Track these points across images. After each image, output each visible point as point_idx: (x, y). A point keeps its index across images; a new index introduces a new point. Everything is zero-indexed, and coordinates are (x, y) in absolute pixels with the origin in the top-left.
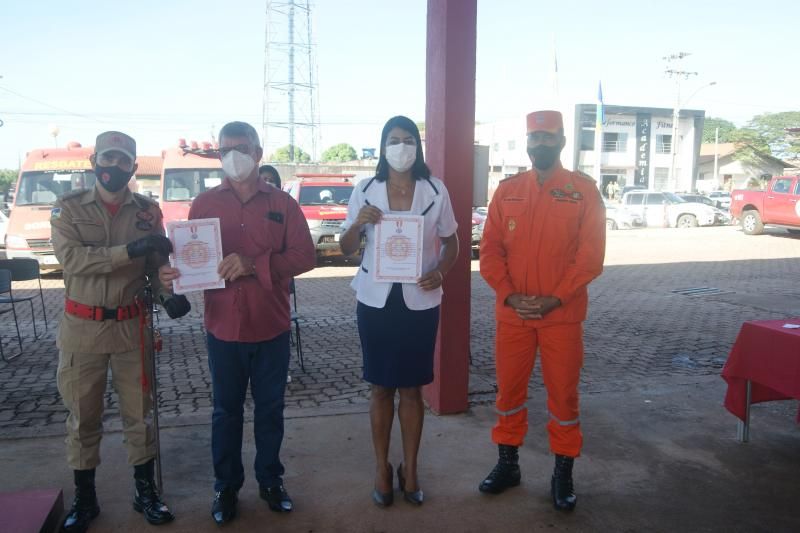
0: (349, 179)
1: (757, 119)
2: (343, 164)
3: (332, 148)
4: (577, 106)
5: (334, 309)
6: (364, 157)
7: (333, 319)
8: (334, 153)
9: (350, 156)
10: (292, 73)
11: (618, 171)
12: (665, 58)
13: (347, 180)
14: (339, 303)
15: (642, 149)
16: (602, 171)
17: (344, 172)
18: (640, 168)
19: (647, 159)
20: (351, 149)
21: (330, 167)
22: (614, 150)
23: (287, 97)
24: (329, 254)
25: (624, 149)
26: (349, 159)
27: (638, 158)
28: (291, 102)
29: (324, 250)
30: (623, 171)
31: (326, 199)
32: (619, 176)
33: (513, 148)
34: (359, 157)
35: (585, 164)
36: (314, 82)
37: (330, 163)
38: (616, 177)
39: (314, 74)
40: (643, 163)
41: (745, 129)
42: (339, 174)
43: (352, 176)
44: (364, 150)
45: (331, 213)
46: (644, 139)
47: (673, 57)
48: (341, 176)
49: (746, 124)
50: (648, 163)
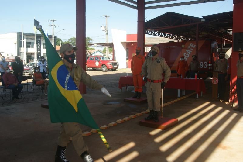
1: (71, 39)
4: (17, 33)
11: (31, 54)
12: (49, 21)
15: (39, 47)
16: (27, 54)
18: (39, 53)
19: (40, 50)
22: (30, 47)
25: (33, 47)
27: (38, 50)
30: (33, 54)
32: (32, 56)
35: (21, 52)
38: (31, 56)
40: (39, 51)
41: (68, 42)
46: (39, 44)
47: (51, 21)
49: (68, 40)
50: (41, 51)
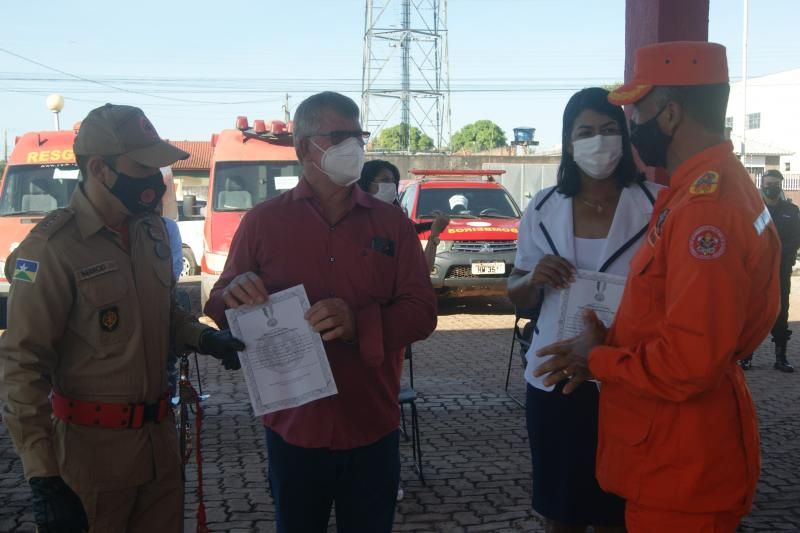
0: (495, 177)
2: (483, 154)
3: (468, 128)
5: (469, 381)
6: (516, 142)
7: (468, 398)
8: (469, 135)
9: (494, 140)
10: (407, 13)
13: (491, 179)
14: (478, 374)
17: (486, 167)
20: (497, 129)
21: (464, 158)
23: (399, 51)
24: (462, 293)
26: (492, 144)
28: (405, 58)
29: (455, 288)
31: (458, 208)
33: (757, 126)
34: (508, 142)
36: (441, 27)
37: (463, 152)
39: (442, 15)
42: (477, 169)
43: (499, 173)
44: (516, 130)
45: (467, 230)
48: (482, 173)
